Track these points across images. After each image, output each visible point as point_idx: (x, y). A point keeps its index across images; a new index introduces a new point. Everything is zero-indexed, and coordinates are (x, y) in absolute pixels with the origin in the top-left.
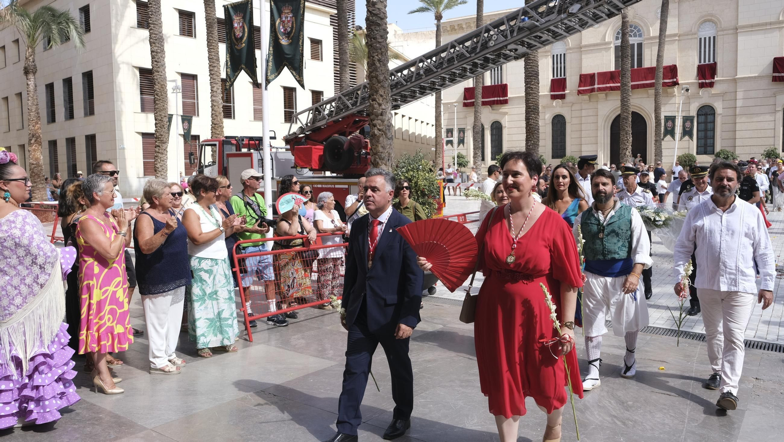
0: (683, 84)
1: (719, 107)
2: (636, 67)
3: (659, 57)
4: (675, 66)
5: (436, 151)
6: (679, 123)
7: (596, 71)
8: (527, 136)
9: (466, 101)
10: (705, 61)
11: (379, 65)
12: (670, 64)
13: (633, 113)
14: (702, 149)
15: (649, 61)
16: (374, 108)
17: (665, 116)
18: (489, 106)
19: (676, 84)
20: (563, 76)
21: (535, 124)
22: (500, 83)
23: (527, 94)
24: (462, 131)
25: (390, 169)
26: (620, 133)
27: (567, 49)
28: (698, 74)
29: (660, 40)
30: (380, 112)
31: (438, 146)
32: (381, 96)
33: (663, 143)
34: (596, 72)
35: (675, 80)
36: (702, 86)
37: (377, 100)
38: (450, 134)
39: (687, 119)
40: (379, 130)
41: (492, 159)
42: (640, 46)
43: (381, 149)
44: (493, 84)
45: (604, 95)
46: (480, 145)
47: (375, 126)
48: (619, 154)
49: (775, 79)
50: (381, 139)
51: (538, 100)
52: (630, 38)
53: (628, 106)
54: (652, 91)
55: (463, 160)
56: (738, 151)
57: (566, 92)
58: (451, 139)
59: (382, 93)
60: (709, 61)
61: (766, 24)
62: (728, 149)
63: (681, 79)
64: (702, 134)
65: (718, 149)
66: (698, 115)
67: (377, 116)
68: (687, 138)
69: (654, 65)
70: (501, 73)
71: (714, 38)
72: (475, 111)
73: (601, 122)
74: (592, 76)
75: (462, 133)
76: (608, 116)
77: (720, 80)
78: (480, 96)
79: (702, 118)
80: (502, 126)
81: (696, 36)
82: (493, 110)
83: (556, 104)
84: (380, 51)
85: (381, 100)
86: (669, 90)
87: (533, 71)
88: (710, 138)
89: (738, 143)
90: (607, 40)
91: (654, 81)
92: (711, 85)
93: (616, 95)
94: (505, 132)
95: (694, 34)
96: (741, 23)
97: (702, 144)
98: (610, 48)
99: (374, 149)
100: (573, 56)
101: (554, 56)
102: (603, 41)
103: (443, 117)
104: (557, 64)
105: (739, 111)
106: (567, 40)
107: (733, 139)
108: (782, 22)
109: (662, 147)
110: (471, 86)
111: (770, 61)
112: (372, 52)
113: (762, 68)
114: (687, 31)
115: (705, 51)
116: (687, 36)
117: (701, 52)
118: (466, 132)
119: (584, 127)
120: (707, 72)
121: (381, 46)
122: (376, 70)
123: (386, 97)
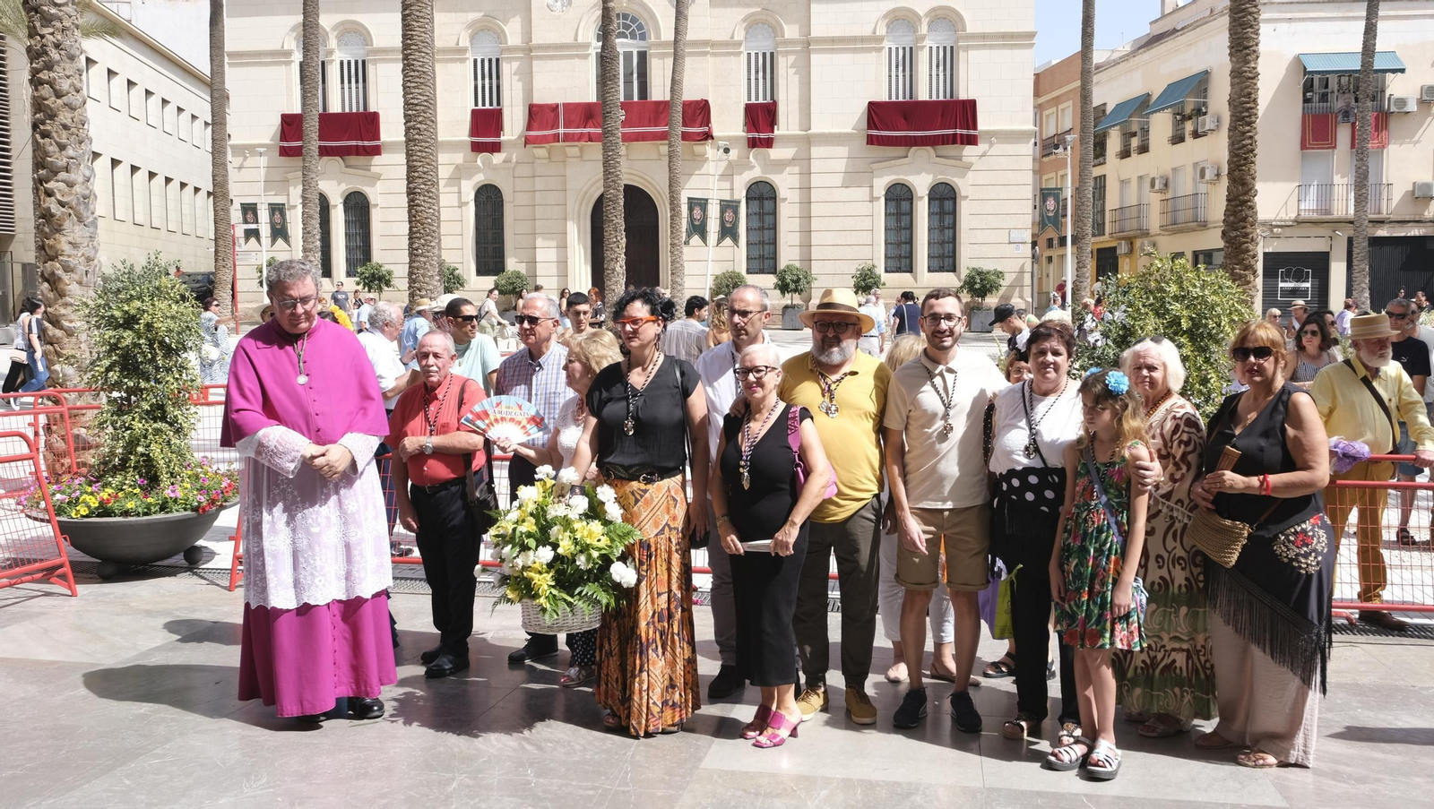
0: (721, 139)
1: (786, 185)
2: (636, 99)
3: (676, 83)
4: (706, 101)
5: (216, 252)
6: (714, 211)
7: (559, 98)
8: (411, 228)
9: (285, 144)
10: (757, 98)
11: (57, 57)
12: (698, 98)
13: (626, 186)
14: (756, 264)
15: (659, 90)
16: (47, 154)
17: (689, 199)
18: (338, 158)
19: (708, 136)
20: (495, 106)
21: (428, 205)
22: (361, 110)
23: (409, 140)
24: (277, 210)
25: (91, 293)
26: (603, 228)
27: (502, 51)
28: (746, 124)
29: (675, 49)
30: (62, 162)
31: (221, 242)
32: (65, 127)
33: (685, 249)
34: (560, 102)
35: (706, 129)
36: (753, 143)
37: (54, 135)
38: (250, 216)
39: (728, 206)
40: (62, 204)
41: (349, 274)
42: (643, 56)
43: (66, 248)
44: (347, 110)
45: (577, 149)
46: (318, 243)
47: (49, 194)
48: (603, 270)
49: (871, 140)
50: (67, 225)
51: (432, 154)
52: (617, 41)
53: (617, 176)
54: (664, 149)
56: (816, 268)
57: (502, 138)
58: (253, 226)
59: (68, 122)
60: (765, 98)
61: (854, 40)
62: (797, 264)
63: (717, 127)
64: (755, 238)
65: (782, 265)
66: (747, 199)
67: (55, 172)
68: (728, 241)
69: (668, 98)
70: (364, 88)
71: (772, 54)
72: (304, 167)
73: (572, 206)
74: (555, 108)
75: (277, 216)
76: (586, 193)
77: (783, 137)
78: (315, 136)
79: (755, 205)
80: (368, 203)
81: (742, 49)
82: (347, 167)
83: (483, 164)
84: (58, 25)
85: (64, 136)
86: (698, 148)
87: (420, 94)
88: (769, 244)
89: (816, 253)
90: (580, 40)
91: (666, 128)
92: (768, 143)
93: (595, 150)
94: (376, 216)
95: (739, 44)
96: (815, 32)
97: (756, 253)
98: (586, 57)
99: (51, 247)
100: (515, 65)
101: (475, 61)
102: (570, 40)
103: (233, 175)
104: (483, 78)
105: (815, 195)
106: (503, 31)
107: (806, 246)
108: (880, 39)
109: (685, 257)
110: (297, 109)
111: (862, 107)
112: (38, 24)
113: (851, 117)
114: (726, 38)
115: (757, 79)
116: (727, 47)
117: (749, 79)
118: (287, 212)
119: (539, 212)
120: (761, 118)
121: (60, 14)
122: (49, 66)
123: (77, 130)
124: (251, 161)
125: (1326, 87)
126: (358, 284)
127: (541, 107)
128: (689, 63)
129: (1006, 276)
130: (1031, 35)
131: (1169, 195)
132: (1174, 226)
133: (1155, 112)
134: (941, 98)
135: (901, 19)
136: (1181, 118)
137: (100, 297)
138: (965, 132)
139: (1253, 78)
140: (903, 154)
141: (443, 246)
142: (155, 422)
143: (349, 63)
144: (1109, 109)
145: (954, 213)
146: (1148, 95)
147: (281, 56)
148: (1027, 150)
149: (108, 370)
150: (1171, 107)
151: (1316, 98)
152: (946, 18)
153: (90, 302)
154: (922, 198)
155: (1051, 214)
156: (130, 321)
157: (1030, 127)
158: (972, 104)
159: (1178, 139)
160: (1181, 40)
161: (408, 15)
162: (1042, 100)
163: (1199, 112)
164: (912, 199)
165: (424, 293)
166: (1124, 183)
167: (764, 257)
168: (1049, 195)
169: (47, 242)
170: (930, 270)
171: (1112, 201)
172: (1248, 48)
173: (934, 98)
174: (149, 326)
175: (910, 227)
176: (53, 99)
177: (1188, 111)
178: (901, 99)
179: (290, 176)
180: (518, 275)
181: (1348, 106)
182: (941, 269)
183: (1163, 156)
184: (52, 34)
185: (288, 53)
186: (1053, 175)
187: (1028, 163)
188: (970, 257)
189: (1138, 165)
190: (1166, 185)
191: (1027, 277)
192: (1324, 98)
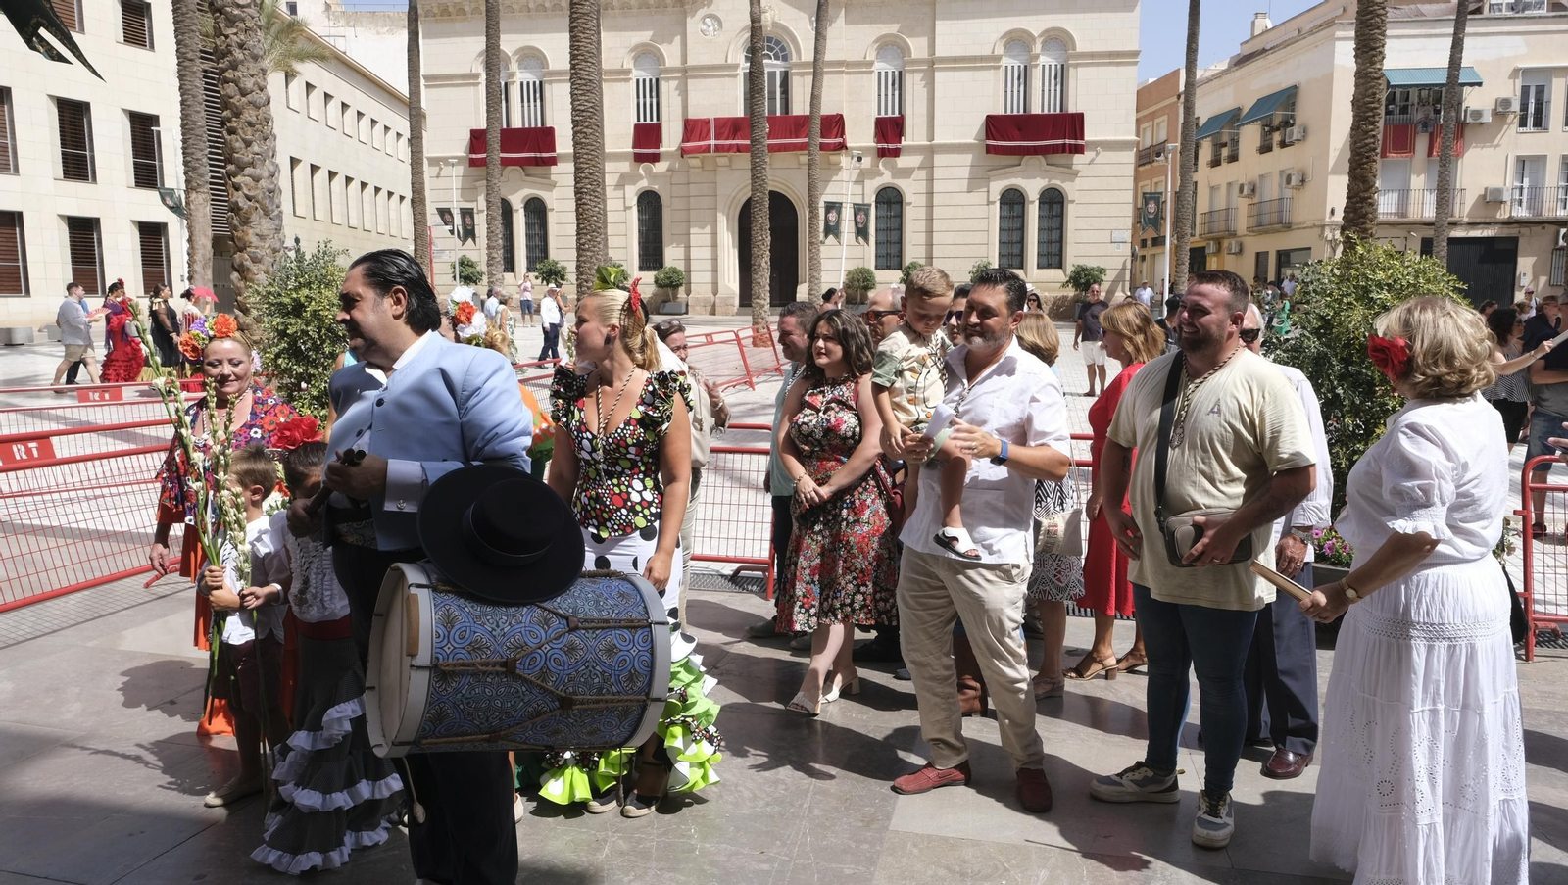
0: (855, 149)
1: (912, 191)
2: (778, 114)
3: (815, 98)
4: (841, 116)
6: (847, 213)
7: (711, 114)
8: (578, 225)
9: (474, 156)
10: (886, 113)
12: (834, 112)
13: (771, 192)
14: (883, 261)
15: (800, 106)
16: (233, 150)
17: (826, 203)
18: (518, 168)
19: (842, 146)
20: (655, 121)
21: (594, 204)
22: (539, 125)
24: (467, 213)
27: (661, 72)
28: (876, 135)
29: (815, 68)
30: (246, 159)
31: (419, 242)
32: (251, 124)
33: (822, 248)
34: (712, 116)
35: (841, 140)
36: (882, 153)
37: (240, 131)
39: (860, 209)
40: (249, 198)
41: (529, 270)
42: (785, 76)
43: (254, 240)
44: (527, 126)
45: (726, 159)
46: (502, 242)
47: (237, 188)
49: (988, 150)
50: (254, 217)
52: (765, 61)
53: (763, 182)
54: (804, 159)
55: (471, 270)
57: (661, 149)
59: (253, 119)
60: (893, 112)
61: (974, 59)
63: (851, 140)
64: (883, 238)
65: (907, 261)
66: (876, 202)
67: (241, 168)
68: (860, 240)
69: (807, 112)
70: (542, 107)
72: (488, 174)
73: (723, 209)
74: (708, 121)
75: (468, 219)
76: (734, 198)
77: (910, 147)
78: (497, 146)
79: (883, 213)
80: (545, 207)
81: (874, 68)
82: (527, 175)
83: (645, 172)
84: (242, 25)
85: (249, 133)
86: (833, 158)
88: (895, 243)
90: (729, 62)
91: (806, 140)
92: (896, 153)
93: (743, 160)
94: (552, 218)
95: (871, 63)
96: (939, 53)
97: (883, 252)
98: (735, 76)
99: (239, 239)
100: (674, 84)
101: (638, 81)
102: (723, 62)
103: (428, 184)
104: (644, 97)
105: (937, 200)
106: (662, 54)
107: (930, 245)
108: (998, 58)
109: (822, 255)
110: (484, 126)
111: (981, 120)
112: (222, 25)
113: (971, 130)
114: (860, 58)
115: (886, 95)
116: (862, 66)
117: (879, 95)
118: (476, 216)
119: (693, 215)
120: (890, 130)
121: (243, 15)
122: (234, 66)
123: (262, 128)
124: (446, 170)
125: (1407, 99)
126: (537, 278)
127: (696, 121)
128: (827, 80)
129: (1108, 272)
130: (1135, 54)
131: (1256, 200)
132: (1260, 228)
133: (1246, 124)
134: (1052, 112)
135: (1017, 41)
136: (1269, 129)
137: (270, 284)
138: (1073, 142)
139: (1379, 79)
140: (1017, 162)
141: (609, 245)
142: (323, 408)
143: (528, 84)
144: (1202, 122)
145: (1061, 216)
146: (1239, 109)
147: (469, 78)
148: (1129, 157)
149: (278, 356)
150: (1260, 119)
151: (1397, 110)
152: (1058, 40)
153: (260, 289)
154: (1033, 202)
155: (1151, 216)
156: (298, 309)
157: (1133, 138)
158: (1081, 116)
159: (1266, 148)
160: (1272, 57)
161: (576, 27)
162: (1141, 114)
163: (1286, 124)
164: (1023, 203)
165: (590, 284)
166: (1213, 189)
167: (891, 254)
168: (1151, 198)
169: (236, 234)
170: (1039, 267)
171: (1203, 205)
172: (1374, 49)
173: (1046, 112)
174: (315, 313)
175: (1022, 229)
176: (238, 97)
177: (1276, 122)
178: (1015, 113)
179: (478, 184)
180: (674, 270)
181: (1427, 117)
182: (1049, 266)
183: (1251, 164)
184: (236, 34)
185: (477, 76)
186: (1148, 182)
187: (1130, 170)
188: (1076, 254)
189: (1227, 173)
190: (1254, 191)
191: (1128, 272)
192: (1404, 110)
